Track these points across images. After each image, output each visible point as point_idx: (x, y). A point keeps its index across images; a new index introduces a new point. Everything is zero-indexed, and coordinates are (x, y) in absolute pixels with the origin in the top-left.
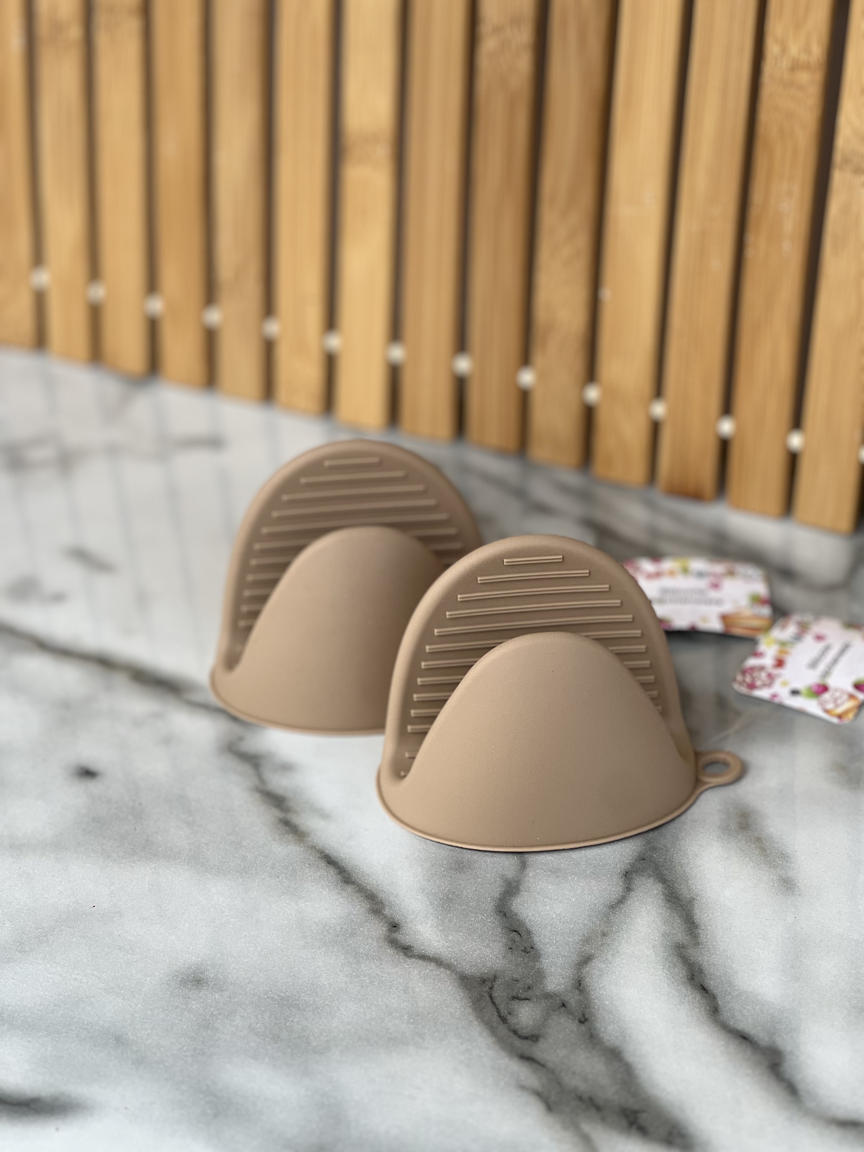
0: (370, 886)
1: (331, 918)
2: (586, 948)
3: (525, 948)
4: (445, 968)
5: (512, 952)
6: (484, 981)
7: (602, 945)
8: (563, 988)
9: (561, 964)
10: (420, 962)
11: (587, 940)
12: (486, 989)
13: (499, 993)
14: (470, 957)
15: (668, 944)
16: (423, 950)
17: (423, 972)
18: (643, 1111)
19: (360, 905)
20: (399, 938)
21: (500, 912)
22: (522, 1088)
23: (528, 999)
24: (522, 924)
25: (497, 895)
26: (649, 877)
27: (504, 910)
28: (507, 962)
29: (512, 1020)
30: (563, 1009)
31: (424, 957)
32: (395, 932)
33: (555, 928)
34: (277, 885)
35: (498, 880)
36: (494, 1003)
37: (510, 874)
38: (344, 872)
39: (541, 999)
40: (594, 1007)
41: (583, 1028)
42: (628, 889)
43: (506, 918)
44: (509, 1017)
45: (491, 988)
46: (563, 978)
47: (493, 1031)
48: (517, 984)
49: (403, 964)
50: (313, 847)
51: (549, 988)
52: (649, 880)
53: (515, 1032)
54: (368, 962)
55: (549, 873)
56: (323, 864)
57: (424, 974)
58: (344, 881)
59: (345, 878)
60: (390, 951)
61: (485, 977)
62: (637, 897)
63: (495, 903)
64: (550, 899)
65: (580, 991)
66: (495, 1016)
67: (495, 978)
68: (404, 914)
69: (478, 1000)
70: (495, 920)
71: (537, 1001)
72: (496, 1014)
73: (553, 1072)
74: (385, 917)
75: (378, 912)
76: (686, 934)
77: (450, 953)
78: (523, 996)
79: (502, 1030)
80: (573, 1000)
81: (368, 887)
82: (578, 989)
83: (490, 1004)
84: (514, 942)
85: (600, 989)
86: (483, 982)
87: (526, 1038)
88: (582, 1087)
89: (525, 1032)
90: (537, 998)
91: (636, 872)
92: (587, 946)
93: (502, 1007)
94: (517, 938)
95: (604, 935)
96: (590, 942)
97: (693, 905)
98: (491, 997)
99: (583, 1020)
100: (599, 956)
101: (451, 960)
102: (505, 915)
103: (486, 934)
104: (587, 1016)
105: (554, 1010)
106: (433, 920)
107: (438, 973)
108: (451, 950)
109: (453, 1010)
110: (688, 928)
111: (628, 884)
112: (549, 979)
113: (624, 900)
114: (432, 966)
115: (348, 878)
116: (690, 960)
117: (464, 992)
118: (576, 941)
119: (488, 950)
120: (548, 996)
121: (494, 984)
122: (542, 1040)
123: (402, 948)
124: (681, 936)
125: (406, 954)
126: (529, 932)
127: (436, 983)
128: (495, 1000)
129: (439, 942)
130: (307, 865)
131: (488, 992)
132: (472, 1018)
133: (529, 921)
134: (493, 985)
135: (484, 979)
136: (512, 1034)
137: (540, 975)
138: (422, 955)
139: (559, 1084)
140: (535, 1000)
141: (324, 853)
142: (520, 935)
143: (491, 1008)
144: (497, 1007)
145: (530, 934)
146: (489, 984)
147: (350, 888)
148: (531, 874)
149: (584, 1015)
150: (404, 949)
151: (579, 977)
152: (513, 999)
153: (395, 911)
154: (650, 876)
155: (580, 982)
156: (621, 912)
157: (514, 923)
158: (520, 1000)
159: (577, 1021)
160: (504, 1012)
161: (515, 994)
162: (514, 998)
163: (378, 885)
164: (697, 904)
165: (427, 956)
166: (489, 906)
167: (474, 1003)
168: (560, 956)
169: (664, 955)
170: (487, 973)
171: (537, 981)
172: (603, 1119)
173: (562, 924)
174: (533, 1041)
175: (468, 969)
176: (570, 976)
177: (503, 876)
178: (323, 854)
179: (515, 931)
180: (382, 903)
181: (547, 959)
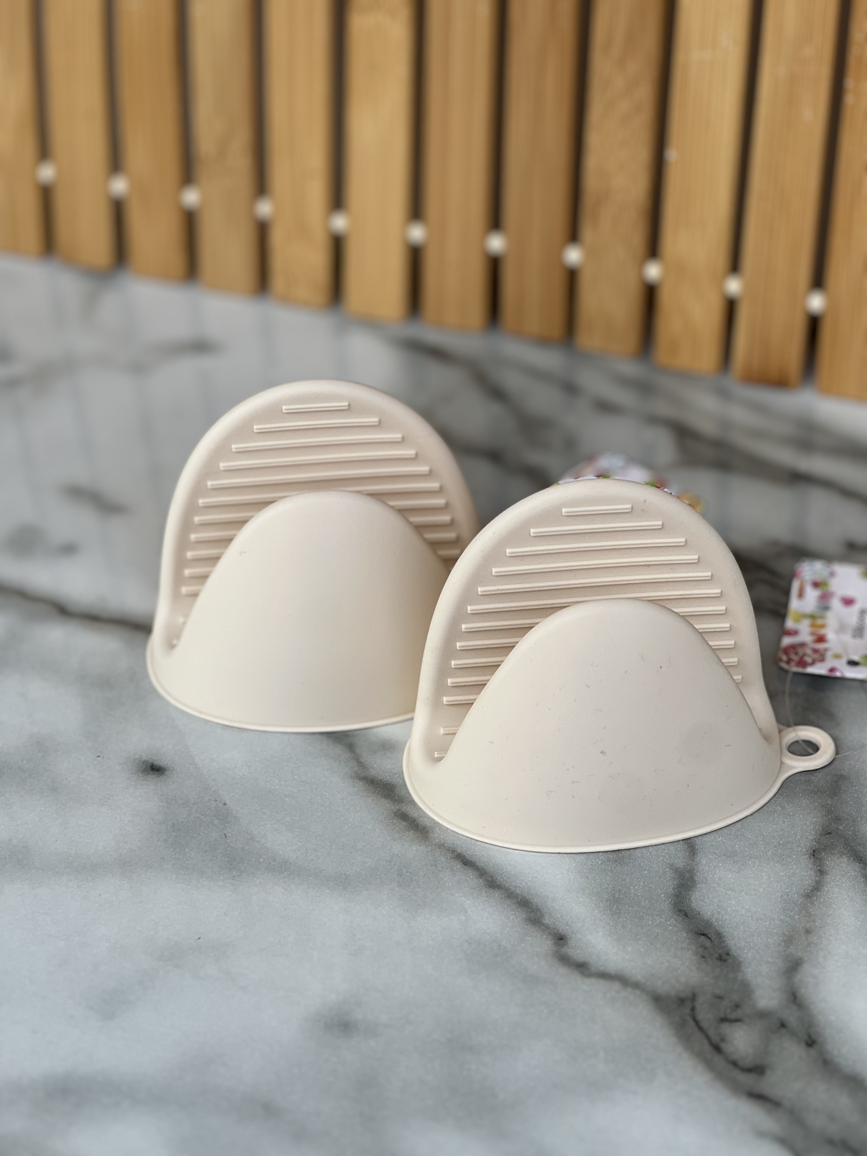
2: (790, 950)
3: (720, 955)
4: (633, 988)
5: (706, 961)
7: (809, 945)
8: (776, 1004)
9: (767, 972)
10: (601, 981)
12: (687, 1011)
13: (705, 1016)
14: (659, 971)
16: (601, 967)
17: (608, 995)
19: (514, 914)
20: (570, 953)
21: (680, 911)
23: (739, 1021)
24: (708, 924)
25: (670, 890)
26: (841, 856)
27: (684, 909)
28: (703, 974)
29: (727, 1048)
30: (783, 1031)
31: (604, 976)
32: (563, 946)
33: (748, 927)
34: (410, 896)
35: (667, 871)
36: (701, 1029)
37: (680, 862)
38: (485, 874)
39: (755, 1019)
40: (819, 1025)
41: (813, 1052)
42: (821, 872)
43: (688, 918)
44: (723, 1045)
45: (693, 1009)
46: (774, 991)
48: (722, 1002)
49: (583, 986)
50: (441, 846)
51: (760, 1004)
52: (842, 860)
53: (735, 1064)
54: (540, 987)
56: (457, 865)
57: (609, 997)
58: (488, 885)
59: (489, 881)
60: (563, 970)
61: (683, 995)
62: (833, 881)
63: (671, 901)
64: (734, 891)
65: (798, 1006)
66: (706, 1045)
67: (694, 997)
68: (568, 922)
69: (681, 1026)
70: (676, 922)
71: (750, 1022)
72: (706, 1041)
73: (792, 1111)
74: (547, 927)
75: (537, 922)
77: (634, 968)
78: (733, 1017)
79: (718, 1060)
80: (791, 1017)
81: (518, 891)
82: (795, 1003)
83: (697, 1030)
84: (705, 949)
85: (820, 1002)
86: (682, 1003)
87: (750, 1071)
88: (831, 1128)
89: (746, 1063)
90: (750, 1018)
91: (824, 850)
92: (791, 947)
93: (711, 1032)
94: (708, 944)
95: (808, 932)
96: (794, 942)
98: (694, 1019)
99: (810, 1042)
100: (808, 959)
101: (637, 976)
102: (686, 915)
103: (671, 941)
104: (813, 1037)
105: (773, 1033)
106: (603, 927)
107: (626, 994)
108: (634, 964)
109: (655, 1041)
111: (820, 866)
112: (757, 993)
113: (820, 887)
114: (617, 986)
115: (492, 882)
117: (662, 1018)
118: (777, 942)
119: (677, 960)
120: (763, 1015)
121: (695, 1004)
122: (768, 1072)
123: (576, 966)
125: (582, 973)
126: (719, 935)
127: (626, 1008)
128: (701, 1024)
129: (617, 954)
130: (440, 868)
131: (691, 1015)
132: (679, 1049)
133: (716, 921)
135: (682, 998)
136: (731, 1067)
137: (746, 989)
138: (602, 973)
139: (804, 1126)
140: (748, 1021)
141: (456, 851)
142: (710, 939)
143: (698, 1035)
144: (706, 1033)
145: (721, 937)
146: (689, 1005)
148: (704, 861)
149: (810, 1037)
150: (579, 967)
151: (791, 987)
152: (722, 1022)
153: (557, 919)
154: (842, 854)
155: (795, 994)
156: (820, 902)
157: (699, 924)
158: (730, 1022)
159: (803, 1044)
160: (715, 1039)
161: (722, 1016)
162: (724, 1020)
163: (529, 888)
165: (608, 973)
166: (665, 906)
167: (677, 1031)
168: (763, 963)
170: (684, 991)
171: (744, 997)
173: (755, 922)
174: (759, 1074)
175: (661, 988)
176: (781, 987)
177: (672, 865)
178: (456, 853)
179: (704, 935)
180: (539, 910)
181: (749, 968)
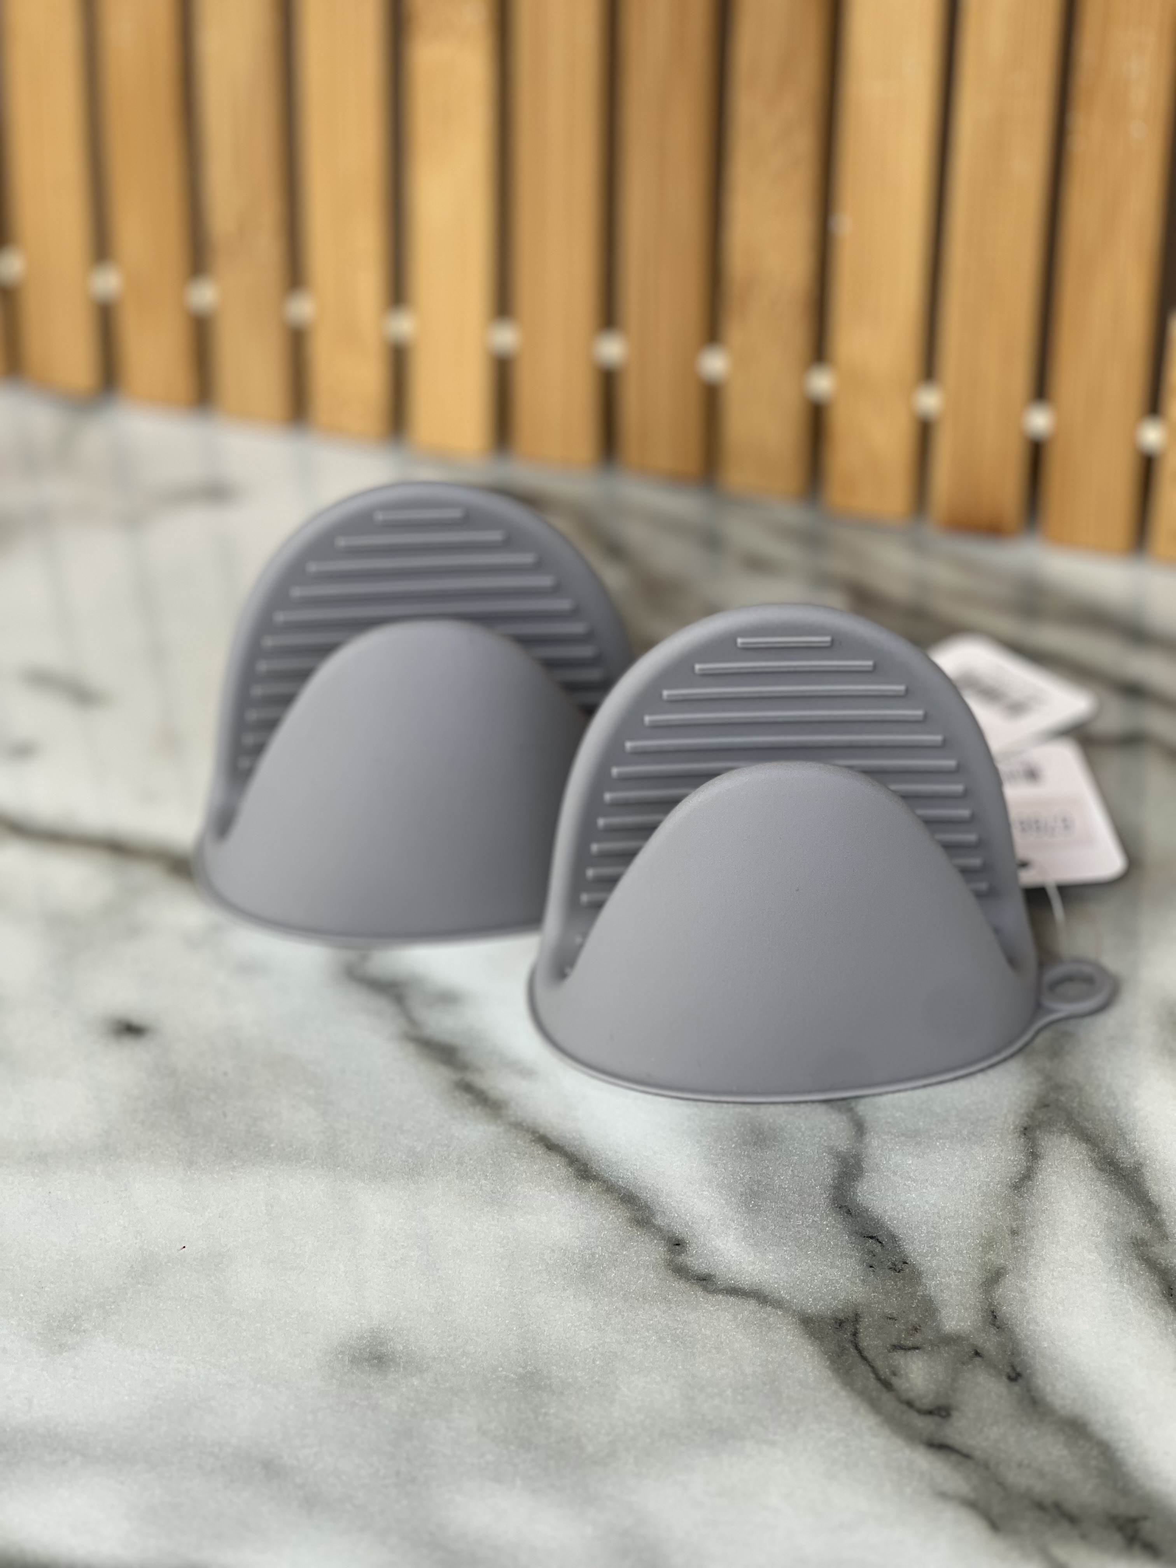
0: (622, 1182)
1: (572, 1237)
2: (990, 1256)
3: (894, 1264)
4: (774, 1307)
5: (874, 1271)
6: (840, 1323)
7: (1015, 1249)
8: (969, 1326)
9: (957, 1285)
10: (732, 1299)
11: (988, 1244)
12: (848, 1336)
13: (871, 1342)
14: (809, 1285)
15: (1118, 1240)
16: (731, 1280)
17: (740, 1317)
18: (1145, 1518)
19: (614, 1213)
20: (689, 1263)
21: (841, 1207)
22: (943, 1496)
23: (917, 1348)
24: (878, 1224)
25: (829, 1181)
26: (1062, 1134)
27: (846, 1204)
28: (870, 1289)
29: (900, 1383)
30: (977, 1360)
31: (734, 1291)
32: (679, 1254)
33: (933, 1227)
35: (825, 1156)
36: (864, 1358)
37: (843, 1144)
38: (576, 1161)
39: (938, 1346)
40: (1026, 1353)
41: (1016, 1388)
42: (1034, 1155)
43: (852, 1216)
44: (894, 1380)
45: (855, 1334)
46: (966, 1309)
47: (874, 1405)
48: (894, 1324)
49: (706, 1306)
50: (519, 1125)
51: (947, 1327)
52: (1063, 1140)
53: (910, 1404)
54: (647, 1306)
55: (903, 1138)
56: (539, 1150)
57: (741, 1319)
58: (579, 1175)
59: (581, 1171)
60: (680, 1285)
61: (841, 1316)
62: (1051, 1166)
63: (829, 1194)
64: (914, 1181)
65: (998, 1328)
66: (872, 1380)
67: (856, 1318)
68: (688, 1223)
69: (839, 1356)
70: (835, 1221)
71: (932, 1350)
72: (871, 1375)
73: (986, 1466)
74: (659, 1229)
75: (645, 1223)
76: (1143, 1223)
77: (776, 1281)
78: (909, 1343)
79: (887, 1400)
80: (989, 1342)
82: (994, 1325)
83: (859, 1360)
84: (874, 1256)
85: (1028, 1323)
86: (840, 1326)
87: (930, 1413)
88: (1039, 1487)
89: (926, 1403)
90: (932, 1345)
91: (1039, 1127)
92: (992, 1252)
93: (879, 1364)
94: (878, 1249)
95: (1014, 1233)
96: (995, 1246)
97: (1142, 1173)
98: (857, 1347)
99: (1013, 1375)
100: (1013, 1268)
101: (780, 1292)
102: (849, 1212)
103: (827, 1246)
104: (1018, 1369)
105: (963, 1363)
107: (765, 1316)
108: (776, 1276)
109: (801, 1376)
110: (1144, 1212)
111: (1032, 1148)
112: (944, 1312)
113: (1031, 1175)
114: (752, 1305)
115: (585, 1171)
116: (1160, 1264)
117: (812, 1345)
118: (971, 1246)
119: (835, 1271)
120: (950, 1340)
121: (858, 1327)
122: (955, 1414)
123: (697, 1279)
124: (1138, 1227)
125: (705, 1289)
126: (893, 1237)
127: (764, 1333)
128: (866, 1354)
129: (754, 1263)
130: (515, 1155)
131: (852, 1341)
132: (835, 1386)
133: (890, 1220)
134: (857, 1329)
135: (840, 1320)
136: (905, 1408)
137: (929, 1308)
138: (732, 1288)
139: (1001, 1484)
140: (930, 1349)
141: (538, 1132)
142: (880, 1243)
143: (863, 1368)
144: (871, 1364)
145: (895, 1240)
146: (850, 1328)
147: (592, 1187)
148: (875, 1143)
149: (1013, 1368)
150: (701, 1280)
151: (990, 1304)
152: (894, 1350)
153: (673, 1219)
154: (1063, 1132)
155: (995, 1314)
156: (1032, 1194)
157: (867, 1223)
158: (905, 1349)
159: (1004, 1379)
160: (885, 1372)
161: (895, 1342)
162: (898, 1347)
163: (635, 1178)
164: (1148, 1172)
165: (740, 1288)
166: (821, 1199)
167: (833, 1362)
168: (953, 1273)
169: (1117, 1260)
170: (843, 1310)
171: (926, 1317)
172: (1084, 1537)
173: (943, 1221)
174: (943, 1417)
175: (812, 1307)
176: (975, 1304)
177: (832, 1148)
178: (537, 1135)
179: (872, 1237)
180: (648, 1207)
181: (933, 1280)
